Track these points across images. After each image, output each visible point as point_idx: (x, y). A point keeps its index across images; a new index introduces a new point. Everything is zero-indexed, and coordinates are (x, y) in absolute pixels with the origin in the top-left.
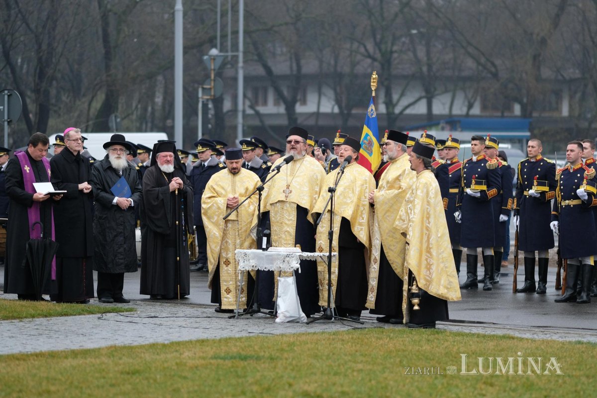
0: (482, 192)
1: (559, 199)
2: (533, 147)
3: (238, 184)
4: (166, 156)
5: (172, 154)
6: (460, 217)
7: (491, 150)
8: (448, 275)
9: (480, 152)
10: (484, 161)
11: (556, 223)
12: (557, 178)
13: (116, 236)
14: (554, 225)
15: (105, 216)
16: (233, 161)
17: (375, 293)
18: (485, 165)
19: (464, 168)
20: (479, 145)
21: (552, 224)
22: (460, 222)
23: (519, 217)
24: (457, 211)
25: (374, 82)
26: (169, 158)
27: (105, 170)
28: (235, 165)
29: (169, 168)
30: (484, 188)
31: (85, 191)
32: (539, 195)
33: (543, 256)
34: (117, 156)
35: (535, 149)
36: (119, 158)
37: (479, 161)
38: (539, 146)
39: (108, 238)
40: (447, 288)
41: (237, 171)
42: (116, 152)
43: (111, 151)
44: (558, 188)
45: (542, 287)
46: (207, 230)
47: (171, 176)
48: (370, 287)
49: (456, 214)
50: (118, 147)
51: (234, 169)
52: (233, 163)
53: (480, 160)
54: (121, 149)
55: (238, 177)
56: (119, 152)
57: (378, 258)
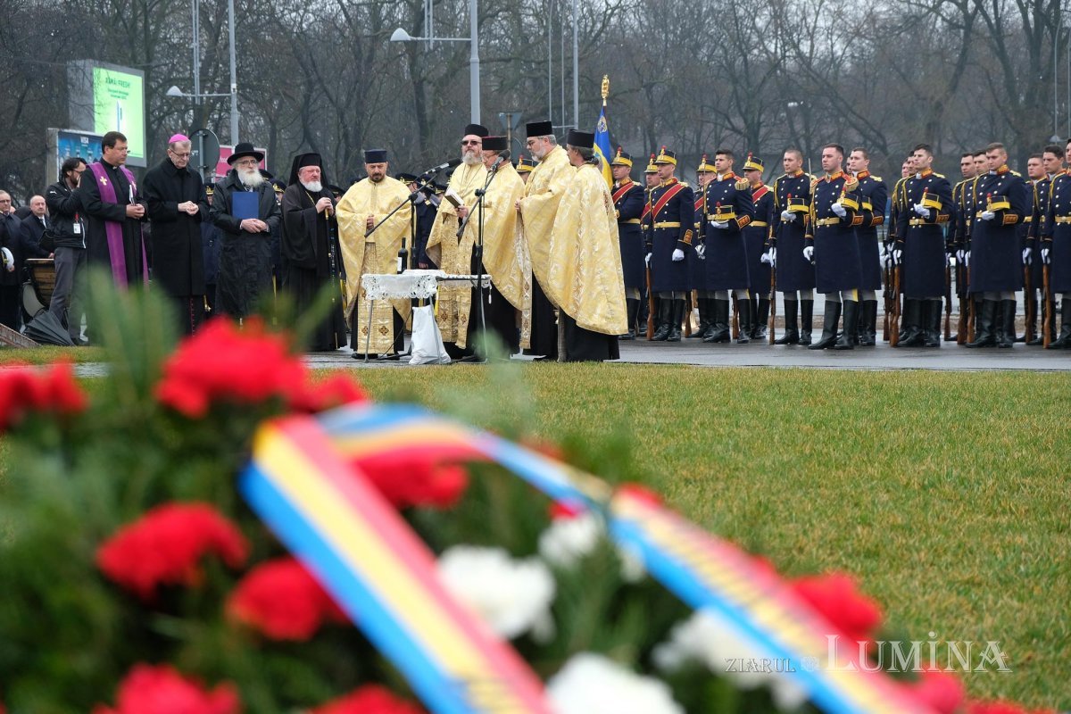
0: (732, 221)
1: (813, 218)
2: (790, 160)
3: (379, 197)
4: (313, 171)
5: (318, 167)
6: (703, 251)
7: (755, 173)
8: (608, 302)
9: (726, 170)
10: (732, 180)
11: (811, 249)
12: (812, 191)
13: (247, 271)
14: (809, 252)
15: (230, 247)
16: (374, 164)
17: (529, 329)
18: (733, 186)
19: (707, 190)
20: (726, 160)
21: (805, 251)
22: (704, 258)
23: (775, 249)
24: (700, 244)
25: (605, 89)
26: (316, 174)
27: (229, 188)
28: (377, 170)
29: (316, 186)
30: (732, 215)
31: (191, 213)
32: (794, 217)
33: (806, 298)
34: (249, 170)
35: (792, 162)
36: (252, 172)
37: (725, 181)
38: (798, 159)
39: (236, 274)
40: (607, 318)
41: (380, 178)
42: (246, 165)
43: (239, 165)
44: (812, 204)
45: (806, 337)
46: (344, 258)
47: (317, 196)
48: (523, 321)
49: (698, 248)
50: (249, 159)
51: (376, 174)
52: (374, 167)
53: (727, 180)
54: (252, 161)
55: (380, 187)
56: (251, 165)
57: (530, 283)
